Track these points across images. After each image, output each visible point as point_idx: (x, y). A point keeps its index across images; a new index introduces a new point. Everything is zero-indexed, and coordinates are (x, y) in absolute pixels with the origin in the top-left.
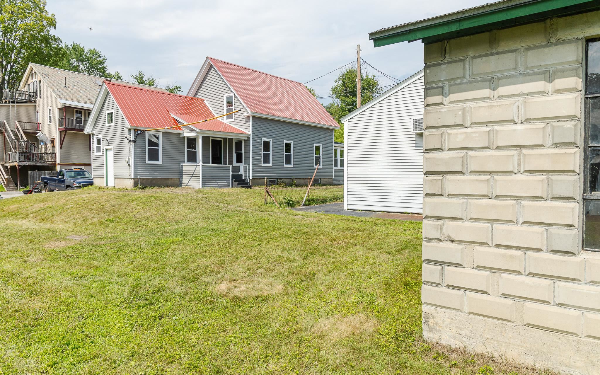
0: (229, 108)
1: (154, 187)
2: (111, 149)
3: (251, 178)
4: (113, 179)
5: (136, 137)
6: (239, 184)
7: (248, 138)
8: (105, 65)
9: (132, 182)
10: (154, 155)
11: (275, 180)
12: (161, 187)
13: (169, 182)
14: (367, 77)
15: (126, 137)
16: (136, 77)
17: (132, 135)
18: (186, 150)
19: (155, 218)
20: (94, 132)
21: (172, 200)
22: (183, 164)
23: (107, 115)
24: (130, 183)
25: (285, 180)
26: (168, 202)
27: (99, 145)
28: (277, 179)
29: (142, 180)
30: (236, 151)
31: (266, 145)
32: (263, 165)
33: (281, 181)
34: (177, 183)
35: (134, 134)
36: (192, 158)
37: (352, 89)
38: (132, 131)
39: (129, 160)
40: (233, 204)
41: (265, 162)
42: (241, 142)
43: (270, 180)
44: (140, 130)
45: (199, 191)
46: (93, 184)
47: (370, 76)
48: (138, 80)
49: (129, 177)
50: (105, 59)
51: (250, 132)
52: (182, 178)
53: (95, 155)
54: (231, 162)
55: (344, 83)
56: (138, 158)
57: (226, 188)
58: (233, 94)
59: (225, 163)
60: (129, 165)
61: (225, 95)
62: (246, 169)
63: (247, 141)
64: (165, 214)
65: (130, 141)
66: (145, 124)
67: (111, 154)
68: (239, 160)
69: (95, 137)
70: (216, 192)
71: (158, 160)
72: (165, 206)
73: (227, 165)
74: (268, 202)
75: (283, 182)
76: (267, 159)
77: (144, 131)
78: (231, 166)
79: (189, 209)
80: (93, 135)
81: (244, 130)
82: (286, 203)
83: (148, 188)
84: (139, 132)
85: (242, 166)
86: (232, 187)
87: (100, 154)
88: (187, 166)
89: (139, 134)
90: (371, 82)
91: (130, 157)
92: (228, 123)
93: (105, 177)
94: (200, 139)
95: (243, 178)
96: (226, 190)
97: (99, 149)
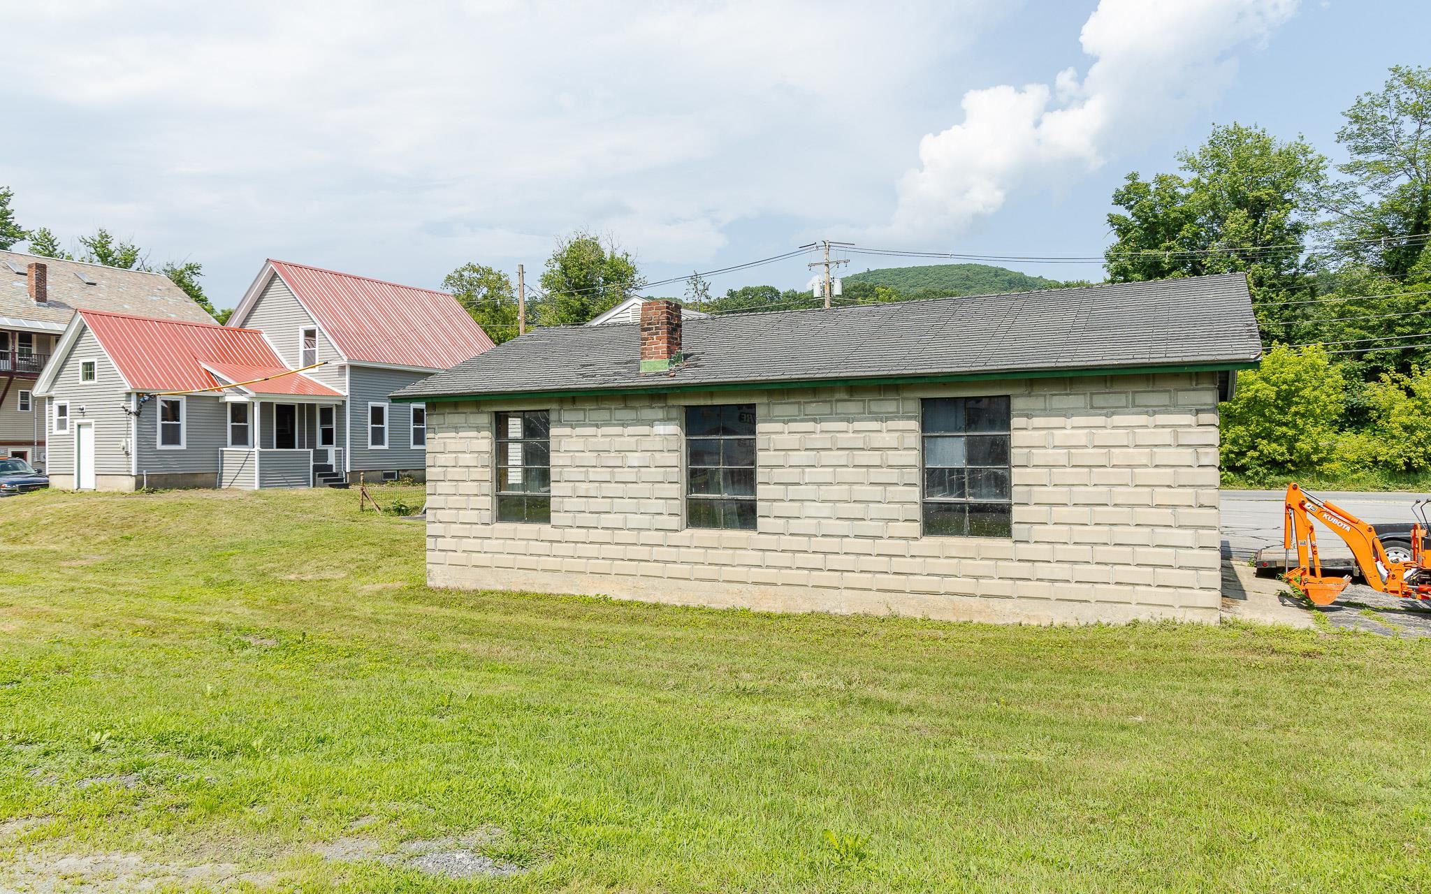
0: (308, 349)
1: (171, 489)
2: (89, 425)
3: (348, 470)
4: (94, 476)
5: (140, 407)
6: (325, 481)
7: (344, 402)
8: (8, 208)
9: (132, 481)
10: (171, 435)
11: (394, 474)
12: (184, 489)
13: (198, 480)
14: (613, 257)
15: (123, 407)
16: (92, 242)
17: (132, 402)
18: (229, 424)
19: (194, 533)
20: (52, 393)
21: (215, 508)
22: (224, 449)
23: (81, 365)
24: (128, 484)
25: (413, 472)
26: (209, 511)
27: (62, 417)
28: (398, 471)
29: (149, 477)
30: (322, 423)
31: (377, 414)
32: (370, 447)
33: (406, 474)
34: (213, 482)
35: (138, 400)
36: (241, 437)
37: (580, 279)
38: (134, 397)
39: (127, 445)
40: (311, 512)
41: (374, 443)
42: (331, 409)
43: (385, 474)
44: (147, 394)
45: (254, 494)
46: (48, 485)
47: (618, 255)
48: (98, 249)
49: (127, 473)
50: (10, 193)
51: (347, 393)
52: (222, 473)
53: (54, 433)
54: (312, 444)
55: (565, 268)
56: (144, 440)
57: (303, 488)
58: (317, 326)
59: (301, 446)
60: (127, 453)
61: (300, 327)
62: (339, 455)
63: (341, 408)
64: (208, 527)
65: (130, 413)
66: (156, 385)
67: (88, 435)
68: (327, 439)
69: (54, 402)
70: (285, 496)
71: (177, 442)
72: (206, 517)
73: (306, 450)
74: (366, 508)
75: (409, 476)
76: (378, 437)
77: (155, 396)
78: (311, 451)
79: (244, 520)
80: (51, 398)
81: (336, 390)
82: (395, 510)
83: (161, 491)
84: (146, 398)
85: (332, 450)
86: (314, 486)
87: (66, 432)
88: (232, 453)
89: (145, 401)
90: (621, 267)
91: (128, 440)
92: (308, 376)
93: (76, 473)
94: (256, 409)
95: (334, 471)
96: (303, 491)
97: (62, 424)
